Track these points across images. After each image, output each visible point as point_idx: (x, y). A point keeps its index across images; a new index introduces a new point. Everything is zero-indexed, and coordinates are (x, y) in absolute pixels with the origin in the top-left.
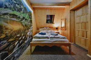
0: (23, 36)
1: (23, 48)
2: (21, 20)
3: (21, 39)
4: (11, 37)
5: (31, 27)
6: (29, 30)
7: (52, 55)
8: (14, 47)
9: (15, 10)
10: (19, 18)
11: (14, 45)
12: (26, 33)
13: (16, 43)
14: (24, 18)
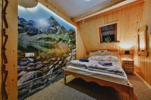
0: (60, 60)
1: (59, 75)
2: (57, 42)
3: (57, 64)
4: (45, 59)
5: (73, 50)
6: (70, 54)
7: (89, 97)
8: (49, 70)
9: (50, 33)
10: (54, 40)
11: (48, 68)
12: (65, 58)
13: (51, 66)
14: (60, 40)
